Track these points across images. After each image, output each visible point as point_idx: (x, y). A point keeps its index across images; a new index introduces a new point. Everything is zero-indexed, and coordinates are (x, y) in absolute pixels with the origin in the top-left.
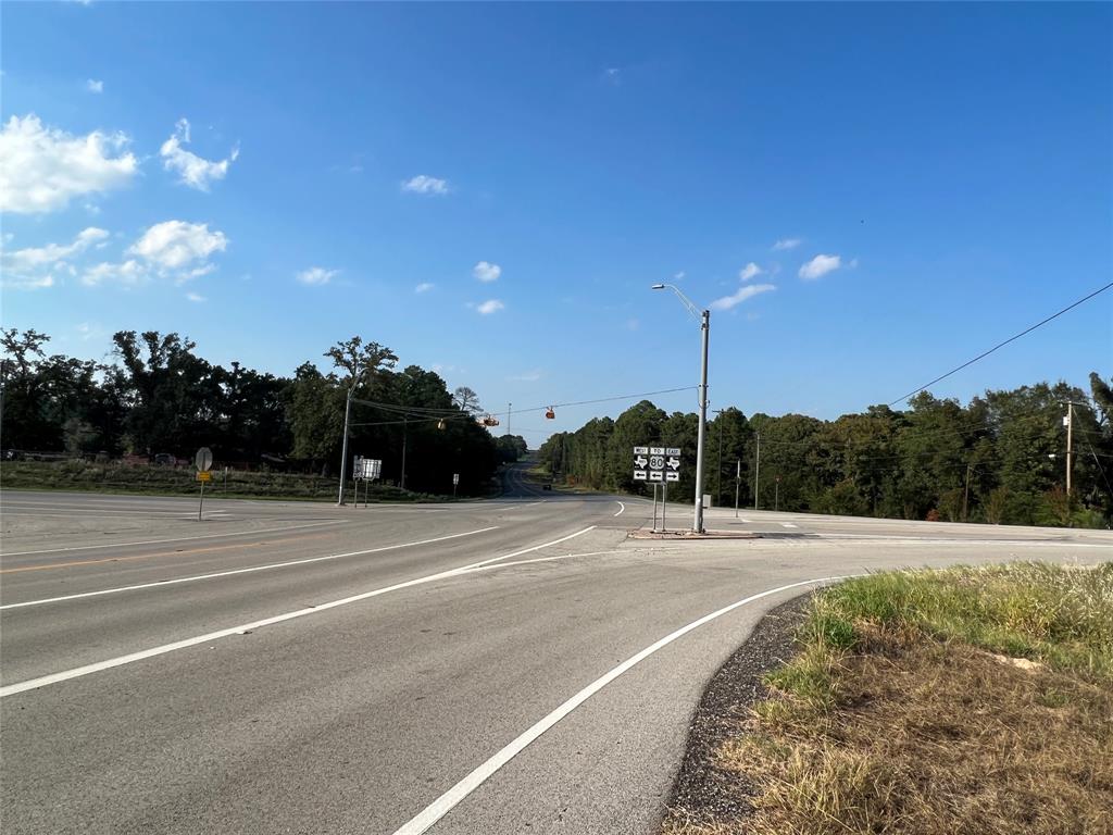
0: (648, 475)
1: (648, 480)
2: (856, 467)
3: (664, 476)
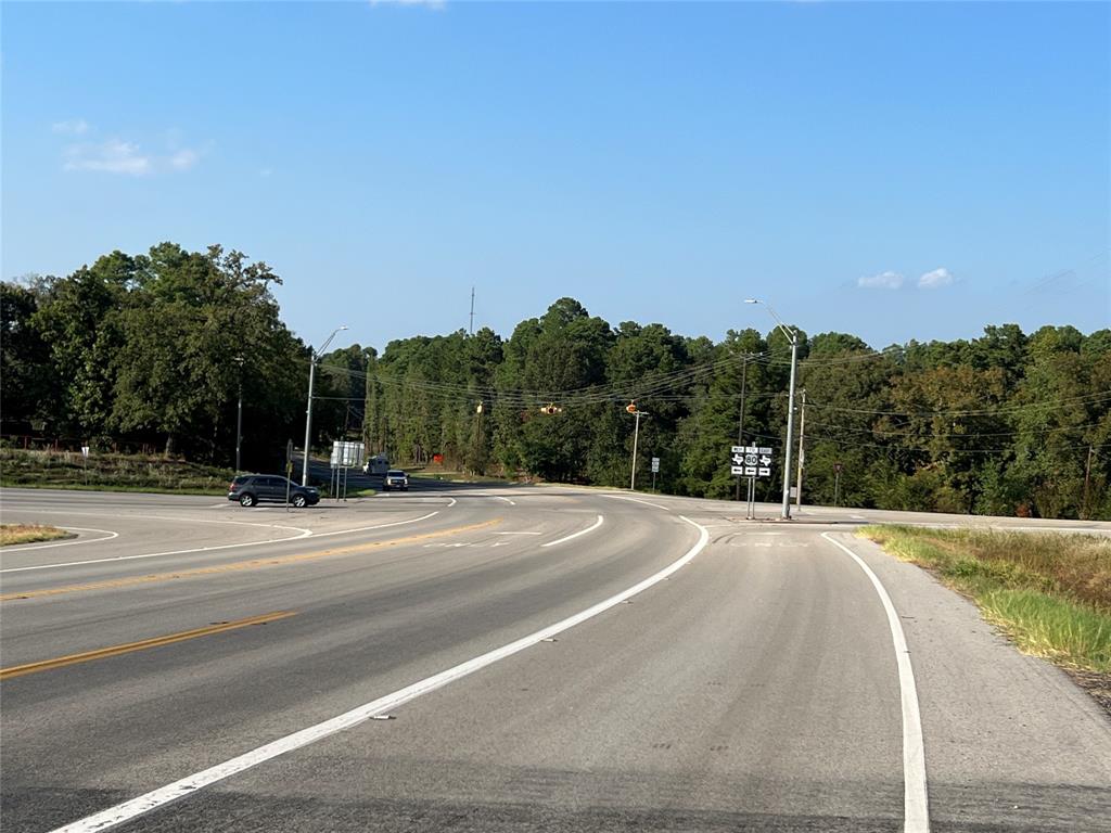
0: (744, 470)
1: (744, 475)
2: (947, 443)
3: (758, 471)
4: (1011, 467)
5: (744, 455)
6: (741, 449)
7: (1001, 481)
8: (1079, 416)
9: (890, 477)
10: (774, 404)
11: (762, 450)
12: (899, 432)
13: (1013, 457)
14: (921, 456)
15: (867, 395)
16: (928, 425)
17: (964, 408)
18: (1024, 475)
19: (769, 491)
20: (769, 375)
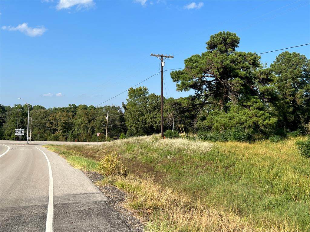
1: (18, 135)
2: (61, 128)
3: (21, 134)
4: (74, 132)
5: (18, 131)
6: (17, 130)
7: (72, 135)
8: (87, 122)
9: (50, 135)
10: (25, 120)
11: (22, 130)
12: (52, 125)
13: (74, 130)
14: (56, 130)
15: (45, 118)
16: (57, 124)
17: (65, 120)
18: (76, 133)
19: (24, 138)
20: (24, 114)
